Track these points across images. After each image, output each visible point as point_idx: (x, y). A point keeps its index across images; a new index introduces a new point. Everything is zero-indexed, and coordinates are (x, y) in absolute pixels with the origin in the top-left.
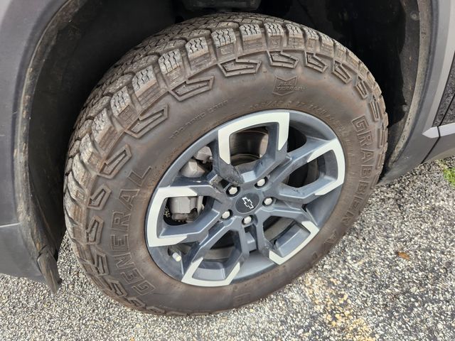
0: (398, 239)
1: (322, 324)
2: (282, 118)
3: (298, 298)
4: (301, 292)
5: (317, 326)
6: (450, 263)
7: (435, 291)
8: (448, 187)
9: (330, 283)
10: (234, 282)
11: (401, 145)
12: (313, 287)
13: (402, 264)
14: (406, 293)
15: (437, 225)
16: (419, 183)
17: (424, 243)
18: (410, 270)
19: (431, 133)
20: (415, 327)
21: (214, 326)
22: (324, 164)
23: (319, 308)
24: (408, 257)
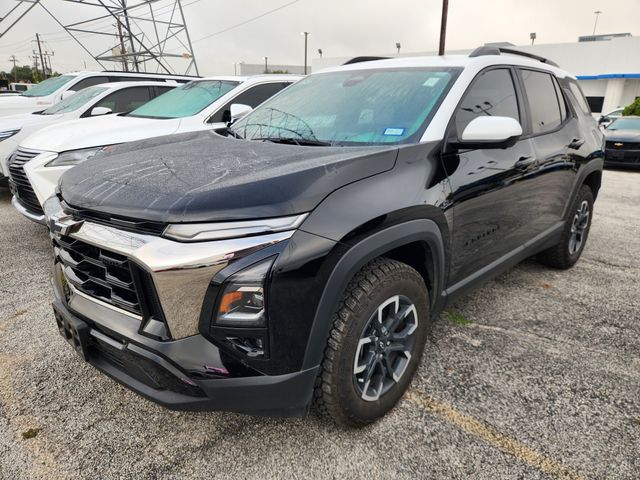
0: (442, 361)
1: (427, 412)
2: (396, 299)
3: (408, 406)
4: (408, 402)
5: (425, 414)
6: (472, 366)
7: (471, 381)
8: (454, 325)
9: (420, 394)
10: (381, 397)
11: (434, 302)
12: (412, 399)
13: (450, 373)
14: (458, 386)
15: (458, 348)
16: (438, 327)
17: (456, 359)
18: (455, 375)
19: (444, 294)
20: (469, 399)
21: (374, 431)
22: (410, 319)
23: (422, 406)
24: (451, 369)
